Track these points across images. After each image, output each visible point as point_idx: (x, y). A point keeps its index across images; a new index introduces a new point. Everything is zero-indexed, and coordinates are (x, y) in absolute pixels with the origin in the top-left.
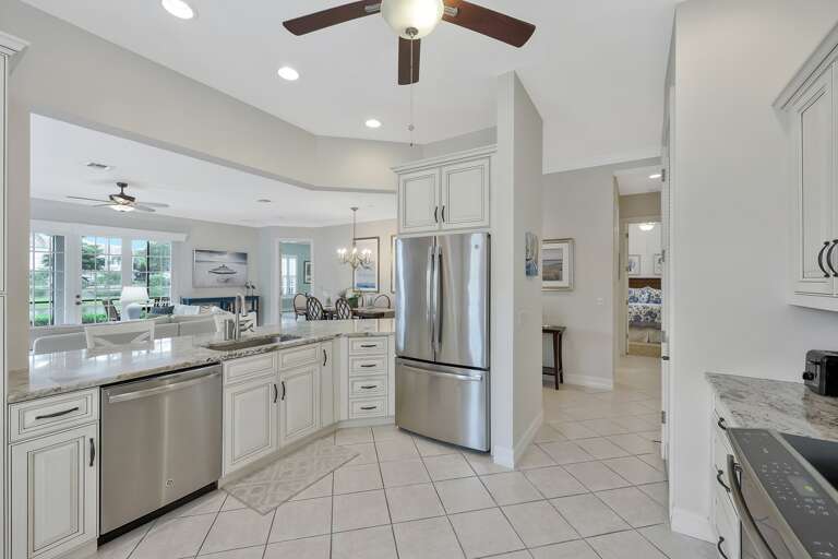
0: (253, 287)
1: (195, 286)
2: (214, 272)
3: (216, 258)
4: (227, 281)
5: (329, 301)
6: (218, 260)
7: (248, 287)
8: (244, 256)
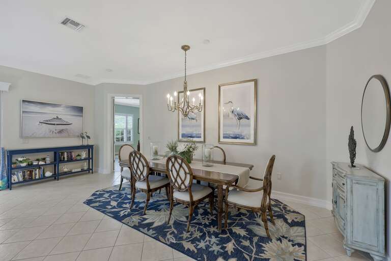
0: (88, 137)
1: (22, 136)
2: (46, 123)
3: (48, 109)
4: (61, 132)
5: (156, 153)
6: (50, 113)
7: (83, 137)
8: (80, 110)
